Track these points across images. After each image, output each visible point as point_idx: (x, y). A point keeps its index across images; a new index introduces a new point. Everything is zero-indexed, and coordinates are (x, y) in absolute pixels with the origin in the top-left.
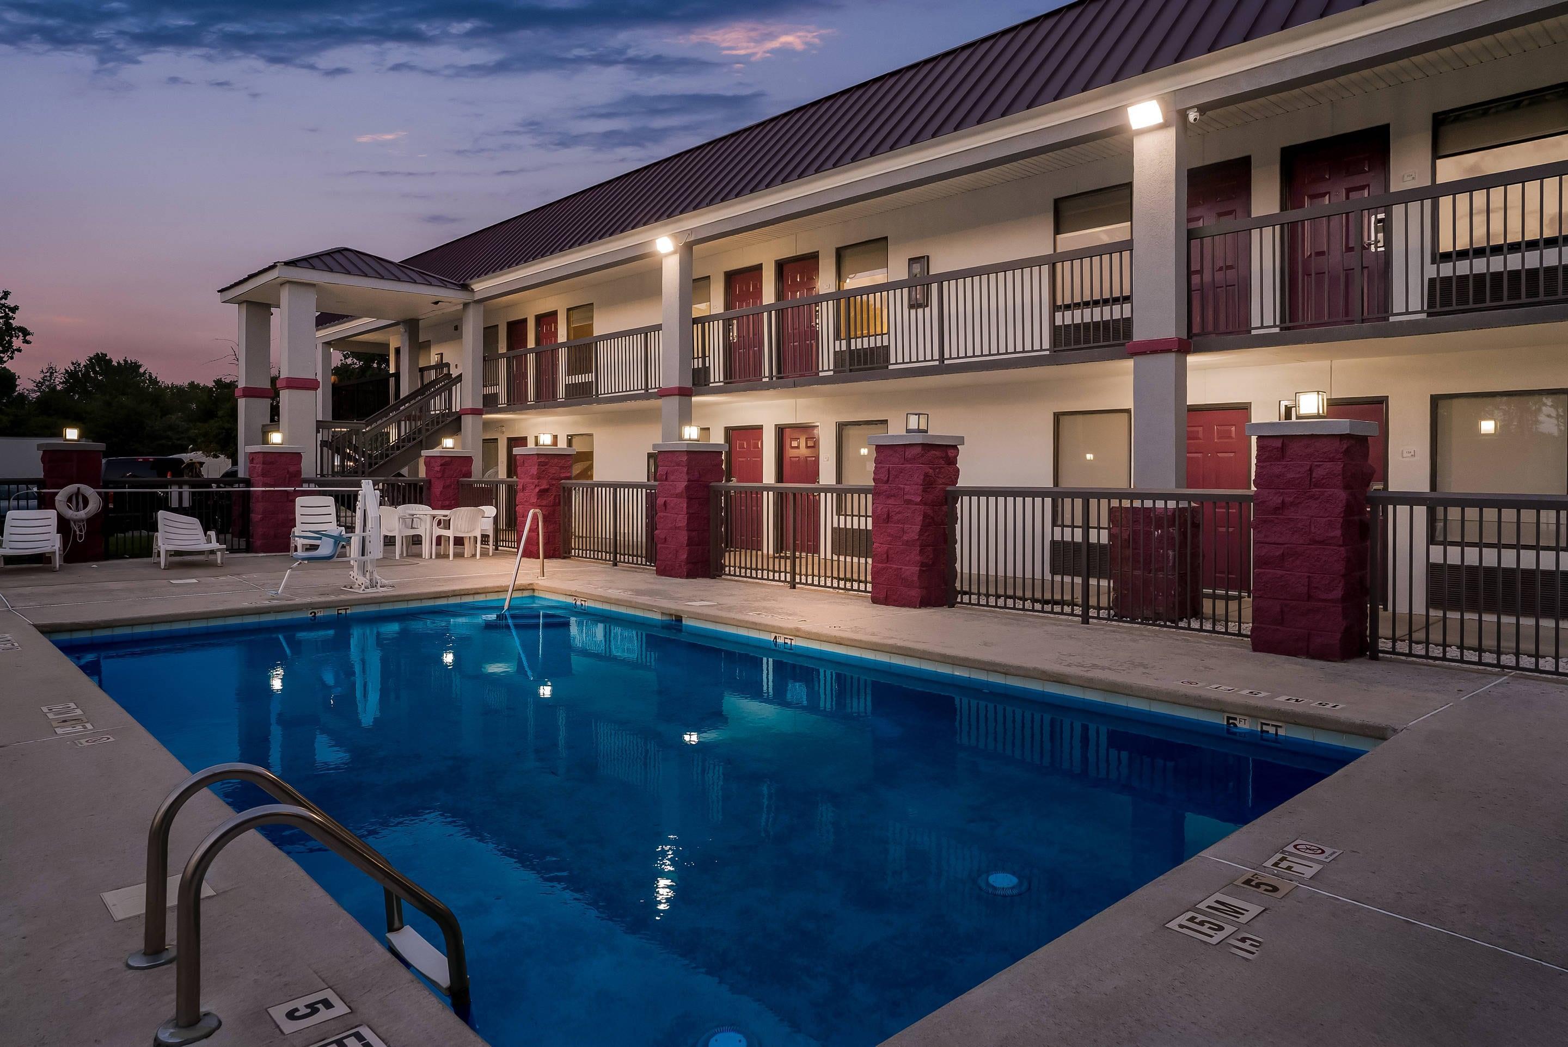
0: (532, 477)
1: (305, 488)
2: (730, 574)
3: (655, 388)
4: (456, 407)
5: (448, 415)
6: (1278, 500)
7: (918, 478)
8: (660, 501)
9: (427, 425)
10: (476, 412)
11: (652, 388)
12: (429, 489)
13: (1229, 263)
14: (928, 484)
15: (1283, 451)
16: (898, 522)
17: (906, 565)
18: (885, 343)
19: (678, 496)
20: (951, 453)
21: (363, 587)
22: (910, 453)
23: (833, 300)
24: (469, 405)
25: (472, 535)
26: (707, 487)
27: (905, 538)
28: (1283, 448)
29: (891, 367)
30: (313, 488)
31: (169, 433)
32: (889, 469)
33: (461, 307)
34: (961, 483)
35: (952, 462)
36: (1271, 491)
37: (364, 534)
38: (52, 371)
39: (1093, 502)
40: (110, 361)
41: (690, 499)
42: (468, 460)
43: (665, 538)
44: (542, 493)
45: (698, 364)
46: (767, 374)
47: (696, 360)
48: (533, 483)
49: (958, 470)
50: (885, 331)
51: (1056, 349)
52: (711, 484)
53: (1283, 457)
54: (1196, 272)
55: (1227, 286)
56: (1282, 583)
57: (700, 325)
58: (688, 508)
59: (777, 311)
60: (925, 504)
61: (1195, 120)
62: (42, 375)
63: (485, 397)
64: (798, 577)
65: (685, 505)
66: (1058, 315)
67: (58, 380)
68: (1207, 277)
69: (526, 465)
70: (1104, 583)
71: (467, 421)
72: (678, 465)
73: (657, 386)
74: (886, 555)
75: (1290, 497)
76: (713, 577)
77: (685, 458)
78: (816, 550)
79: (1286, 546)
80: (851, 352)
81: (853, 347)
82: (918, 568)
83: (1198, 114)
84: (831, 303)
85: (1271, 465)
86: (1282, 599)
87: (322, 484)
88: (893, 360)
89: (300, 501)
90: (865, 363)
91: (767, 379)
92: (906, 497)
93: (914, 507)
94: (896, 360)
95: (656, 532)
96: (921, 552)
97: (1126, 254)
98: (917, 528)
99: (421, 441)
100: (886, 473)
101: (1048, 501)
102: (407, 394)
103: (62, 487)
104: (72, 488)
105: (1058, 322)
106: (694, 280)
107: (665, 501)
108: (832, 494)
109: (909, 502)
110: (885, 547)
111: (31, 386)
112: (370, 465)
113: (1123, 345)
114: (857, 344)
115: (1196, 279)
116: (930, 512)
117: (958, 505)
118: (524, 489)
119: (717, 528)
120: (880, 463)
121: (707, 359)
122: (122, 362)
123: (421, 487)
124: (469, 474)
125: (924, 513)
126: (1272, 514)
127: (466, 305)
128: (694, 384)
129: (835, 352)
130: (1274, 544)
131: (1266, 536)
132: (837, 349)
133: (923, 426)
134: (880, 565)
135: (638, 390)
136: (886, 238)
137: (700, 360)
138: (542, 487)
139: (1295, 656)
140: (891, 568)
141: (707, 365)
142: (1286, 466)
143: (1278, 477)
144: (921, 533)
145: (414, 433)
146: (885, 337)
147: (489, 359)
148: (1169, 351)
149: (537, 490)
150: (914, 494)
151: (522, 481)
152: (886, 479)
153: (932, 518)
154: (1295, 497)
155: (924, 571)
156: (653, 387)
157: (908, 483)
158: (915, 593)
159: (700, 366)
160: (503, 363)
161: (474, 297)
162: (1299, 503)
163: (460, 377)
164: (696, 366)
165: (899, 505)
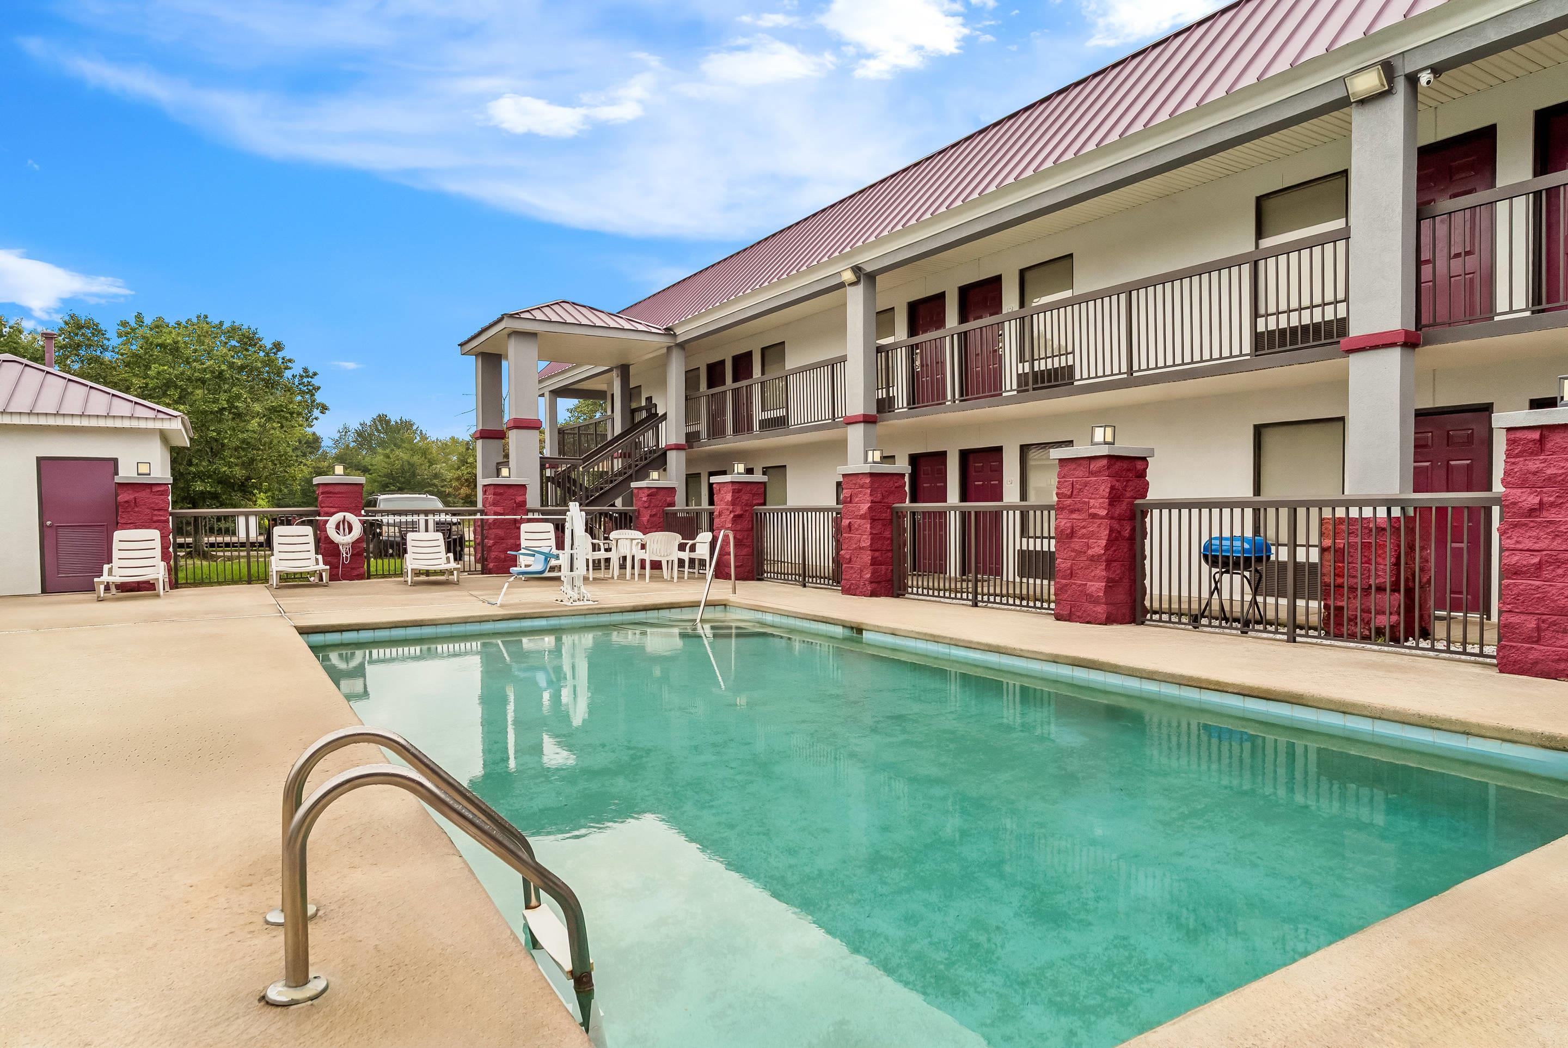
0: (727, 504)
1: (530, 516)
2: (912, 593)
3: (842, 417)
4: (663, 444)
5: (655, 451)
6: (1534, 500)
7: (1104, 490)
8: (845, 522)
9: (637, 461)
10: (678, 448)
11: (838, 418)
12: (638, 517)
13: (1468, 249)
14: (1114, 498)
15: (1541, 444)
16: (1083, 536)
17: (1091, 581)
18: (1070, 363)
19: (863, 517)
20: (1139, 465)
21: (571, 600)
22: (1095, 466)
23: (1016, 319)
24: (673, 441)
25: (670, 559)
26: (890, 507)
27: (1090, 552)
28: (1542, 441)
29: (1076, 383)
30: (536, 516)
31: (436, 481)
32: (1072, 483)
33: (665, 350)
34: (1152, 495)
35: (1142, 474)
36: (1524, 490)
37: (572, 552)
38: (346, 430)
39: (1301, 512)
40: (389, 421)
41: (873, 520)
42: (672, 490)
43: (850, 559)
44: (737, 518)
45: (882, 394)
46: (949, 398)
47: (880, 391)
48: (728, 509)
49: (1148, 483)
50: (1070, 349)
51: (1257, 353)
52: (894, 506)
53: (1542, 450)
54: (1428, 262)
55: (1465, 274)
56: (1538, 595)
57: (883, 354)
58: (871, 528)
59: (959, 334)
60: (1112, 518)
61: (1428, 82)
62: (339, 435)
63: (687, 435)
64: (979, 598)
65: (869, 526)
66: (1261, 321)
67: (351, 436)
68: (1441, 263)
69: (722, 492)
70: (1314, 604)
71: (672, 456)
72: (862, 487)
73: (844, 415)
74: (1069, 571)
75: (1550, 496)
76: (898, 596)
77: (868, 481)
78: (998, 572)
79: (1545, 553)
80: (1035, 374)
81: (1036, 369)
82: (1104, 584)
83: (1431, 76)
84: (1013, 322)
85: (1526, 460)
86: (1538, 614)
87: (545, 514)
88: (1078, 376)
89: (524, 527)
90: (1049, 381)
91: (949, 403)
92: (1091, 511)
93: (1099, 521)
94: (1081, 375)
95: (842, 552)
96: (1108, 568)
97: (1341, 245)
98: (1103, 542)
99: (631, 475)
100: (1071, 486)
101: (1249, 512)
102: (620, 432)
103: (331, 514)
104: (339, 516)
105: (1261, 328)
106: (877, 313)
107: (850, 523)
108: (1014, 512)
109: (1094, 516)
110: (1069, 564)
111: (331, 443)
112: (587, 498)
113: (1338, 342)
114: (1040, 366)
115: (1427, 270)
116: (1116, 526)
117: (1148, 520)
118: (720, 514)
119: (900, 548)
120: (1064, 477)
121: (891, 389)
122: (399, 421)
123: (631, 517)
124: (673, 504)
125: (1110, 527)
126: (1526, 517)
127: (669, 348)
128: (878, 411)
129: (1018, 375)
130: (1528, 550)
131: (1518, 542)
132: (1020, 371)
133: (1109, 438)
134: (1064, 581)
135: (825, 420)
136: (1071, 255)
137: (884, 390)
138: (736, 513)
139: (1556, 679)
140: (1075, 584)
141: (891, 395)
142: (1545, 461)
143: (1535, 473)
144: (1107, 548)
145: (625, 469)
146: (1070, 357)
147: (690, 399)
148: (1393, 345)
149: (732, 515)
150: (1099, 508)
151: (718, 507)
152: (1069, 493)
153: (1119, 532)
154: (1557, 496)
155: (1110, 586)
156: (840, 416)
157: (1093, 496)
158: (1101, 610)
159: (884, 396)
160: (703, 402)
161: (676, 340)
162: (1561, 504)
163: (664, 416)
164: (880, 397)
165: (1084, 520)
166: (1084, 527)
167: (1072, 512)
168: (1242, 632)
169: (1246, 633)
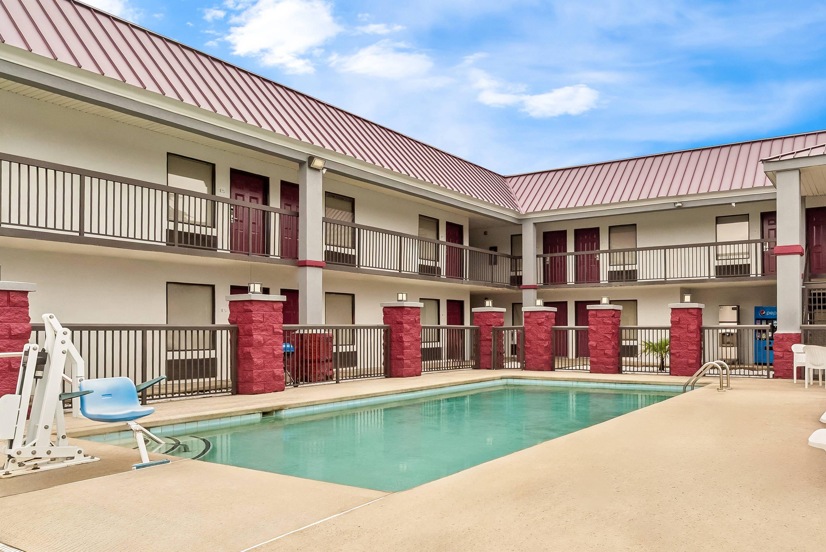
74: (263, 365)
93: (278, 336)
152: (262, 320)
165: (270, 335)
166: (270, 339)
167: (262, 331)
168: (295, 387)
169: (297, 386)
